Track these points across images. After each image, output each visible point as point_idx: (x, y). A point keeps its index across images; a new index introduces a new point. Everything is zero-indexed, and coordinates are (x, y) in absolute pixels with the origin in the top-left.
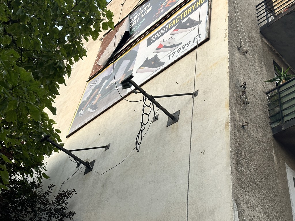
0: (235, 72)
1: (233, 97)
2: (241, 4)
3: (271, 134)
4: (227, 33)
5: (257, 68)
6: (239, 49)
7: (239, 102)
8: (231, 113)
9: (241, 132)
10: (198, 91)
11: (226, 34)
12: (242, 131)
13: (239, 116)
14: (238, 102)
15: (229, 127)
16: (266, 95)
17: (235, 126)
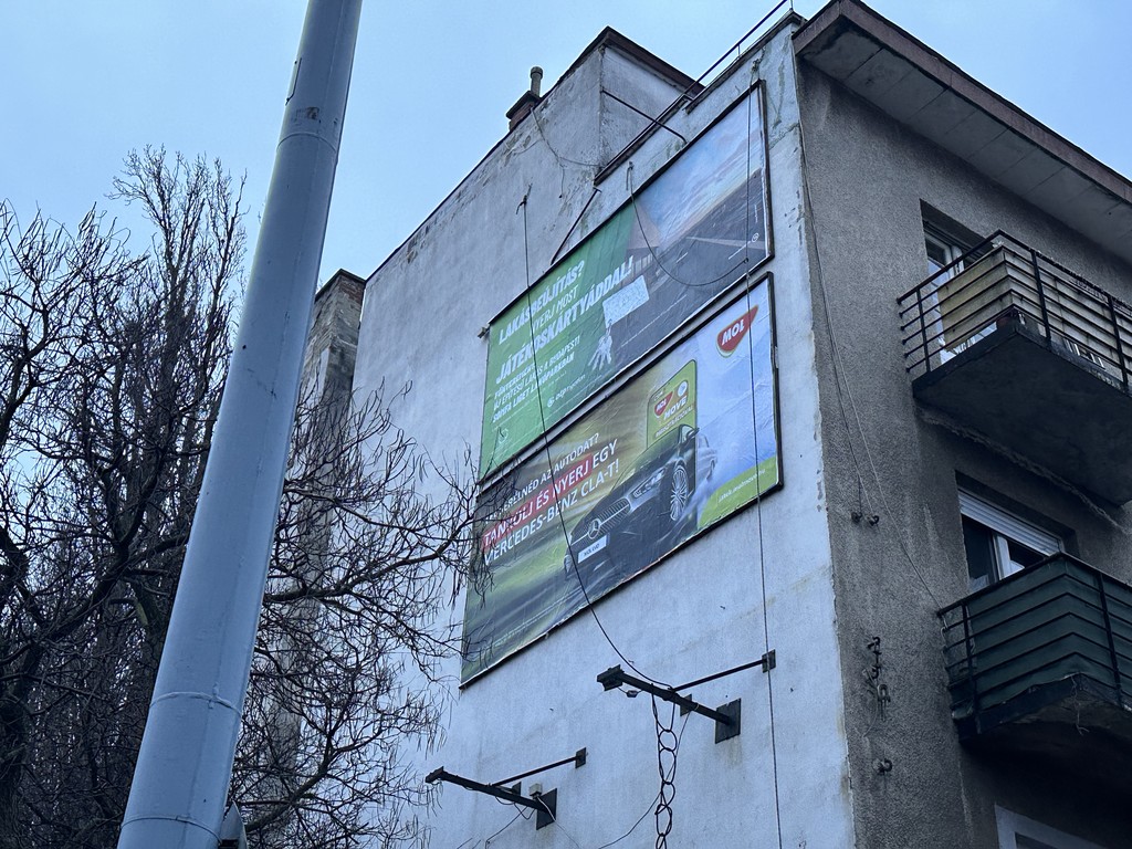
0: (853, 610)
1: (853, 693)
2: (853, 338)
3: (956, 742)
4: (823, 484)
5: (910, 542)
6: (856, 519)
7: (869, 697)
8: (850, 749)
9: (878, 789)
10: (773, 653)
11: (819, 484)
12: (882, 785)
13: (871, 742)
14: (866, 700)
15: (851, 792)
16: (938, 621)
17: (862, 780)
